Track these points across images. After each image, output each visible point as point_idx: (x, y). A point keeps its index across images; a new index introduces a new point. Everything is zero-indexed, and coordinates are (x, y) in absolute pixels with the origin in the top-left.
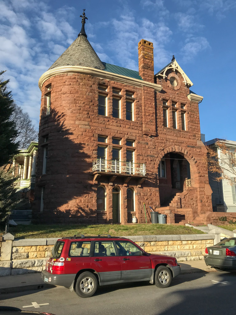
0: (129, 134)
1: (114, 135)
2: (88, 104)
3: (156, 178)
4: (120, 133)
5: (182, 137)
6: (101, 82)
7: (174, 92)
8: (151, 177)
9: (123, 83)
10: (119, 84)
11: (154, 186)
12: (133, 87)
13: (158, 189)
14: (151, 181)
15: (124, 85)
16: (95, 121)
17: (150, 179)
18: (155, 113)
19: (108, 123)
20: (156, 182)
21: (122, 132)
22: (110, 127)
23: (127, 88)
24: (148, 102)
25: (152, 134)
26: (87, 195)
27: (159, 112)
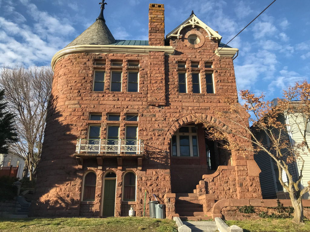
0: (129, 107)
1: (109, 110)
2: (80, 82)
3: (166, 157)
4: (117, 108)
5: (206, 102)
6: (97, 57)
7: (195, 51)
8: (158, 156)
9: (124, 54)
10: (119, 55)
11: (163, 167)
12: (137, 55)
13: (168, 171)
14: (158, 161)
15: (125, 55)
16: (87, 98)
17: (157, 158)
18: (164, 79)
19: (102, 99)
20: (166, 162)
21: (119, 106)
22: (104, 102)
23: (129, 58)
24: (155, 68)
25: (160, 104)
26: (69, 182)
27: (172, 77)
